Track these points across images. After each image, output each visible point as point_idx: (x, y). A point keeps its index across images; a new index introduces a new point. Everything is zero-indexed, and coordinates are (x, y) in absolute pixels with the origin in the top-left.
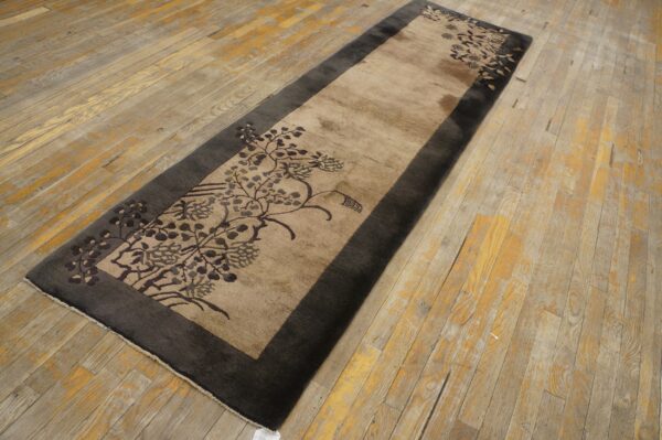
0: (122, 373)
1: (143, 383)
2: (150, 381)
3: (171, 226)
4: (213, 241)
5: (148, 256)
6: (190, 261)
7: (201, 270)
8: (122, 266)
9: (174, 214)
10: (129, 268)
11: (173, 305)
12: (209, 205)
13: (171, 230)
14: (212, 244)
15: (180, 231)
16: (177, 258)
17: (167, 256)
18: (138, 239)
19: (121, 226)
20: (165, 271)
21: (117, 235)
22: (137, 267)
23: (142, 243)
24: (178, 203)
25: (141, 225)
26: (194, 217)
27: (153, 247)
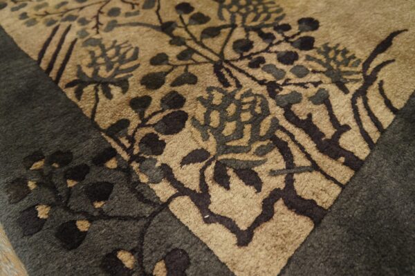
3: (140, 104)
4: (208, 42)
5: (237, 150)
6: (259, 74)
7: (288, 58)
8: (267, 213)
9: (102, 98)
10: (275, 195)
11: (388, 103)
12: (102, 47)
13: (156, 103)
14: (215, 43)
15: (166, 88)
16: (248, 94)
17: (239, 110)
18: (167, 172)
19: (103, 215)
20: (290, 115)
21: (134, 228)
22: (273, 173)
23: (186, 161)
24: (70, 93)
25: (112, 164)
26: (124, 67)
27: (205, 138)
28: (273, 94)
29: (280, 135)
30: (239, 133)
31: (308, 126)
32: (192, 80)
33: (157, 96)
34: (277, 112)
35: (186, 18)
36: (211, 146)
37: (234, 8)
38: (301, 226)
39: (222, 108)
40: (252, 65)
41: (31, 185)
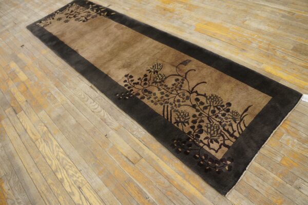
0: (282, 145)
1: (286, 137)
2: (285, 134)
3: (193, 127)
4: (205, 111)
5: (214, 136)
6: (218, 119)
7: (224, 115)
8: (220, 147)
9: (184, 127)
10: (221, 144)
11: (245, 125)
12: (179, 112)
13: (196, 128)
14: (207, 111)
15: (197, 124)
16: (215, 124)
17: (214, 128)
18: (201, 141)
19: (191, 149)
20: (224, 129)
21: (197, 151)
22: (221, 141)
23: (205, 139)
24: (176, 125)
25: (190, 140)
26: (187, 118)
27: (208, 134)
28: (220, 124)
29: (222, 133)
30: (214, 133)
31: (228, 131)
32: (203, 121)
33: (196, 125)
34: (221, 128)
35: (198, 103)
36: (209, 136)
37: (210, 100)
38: (226, 149)
39: (210, 128)
40: (216, 117)
41: (175, 145)
